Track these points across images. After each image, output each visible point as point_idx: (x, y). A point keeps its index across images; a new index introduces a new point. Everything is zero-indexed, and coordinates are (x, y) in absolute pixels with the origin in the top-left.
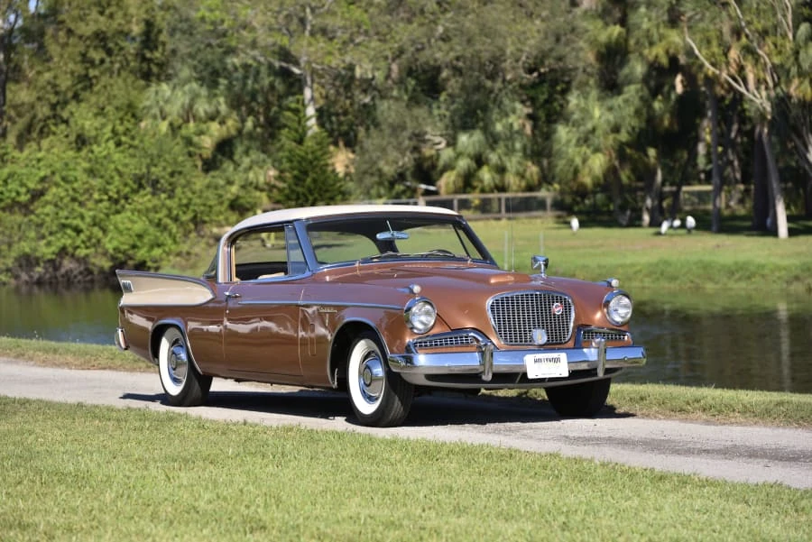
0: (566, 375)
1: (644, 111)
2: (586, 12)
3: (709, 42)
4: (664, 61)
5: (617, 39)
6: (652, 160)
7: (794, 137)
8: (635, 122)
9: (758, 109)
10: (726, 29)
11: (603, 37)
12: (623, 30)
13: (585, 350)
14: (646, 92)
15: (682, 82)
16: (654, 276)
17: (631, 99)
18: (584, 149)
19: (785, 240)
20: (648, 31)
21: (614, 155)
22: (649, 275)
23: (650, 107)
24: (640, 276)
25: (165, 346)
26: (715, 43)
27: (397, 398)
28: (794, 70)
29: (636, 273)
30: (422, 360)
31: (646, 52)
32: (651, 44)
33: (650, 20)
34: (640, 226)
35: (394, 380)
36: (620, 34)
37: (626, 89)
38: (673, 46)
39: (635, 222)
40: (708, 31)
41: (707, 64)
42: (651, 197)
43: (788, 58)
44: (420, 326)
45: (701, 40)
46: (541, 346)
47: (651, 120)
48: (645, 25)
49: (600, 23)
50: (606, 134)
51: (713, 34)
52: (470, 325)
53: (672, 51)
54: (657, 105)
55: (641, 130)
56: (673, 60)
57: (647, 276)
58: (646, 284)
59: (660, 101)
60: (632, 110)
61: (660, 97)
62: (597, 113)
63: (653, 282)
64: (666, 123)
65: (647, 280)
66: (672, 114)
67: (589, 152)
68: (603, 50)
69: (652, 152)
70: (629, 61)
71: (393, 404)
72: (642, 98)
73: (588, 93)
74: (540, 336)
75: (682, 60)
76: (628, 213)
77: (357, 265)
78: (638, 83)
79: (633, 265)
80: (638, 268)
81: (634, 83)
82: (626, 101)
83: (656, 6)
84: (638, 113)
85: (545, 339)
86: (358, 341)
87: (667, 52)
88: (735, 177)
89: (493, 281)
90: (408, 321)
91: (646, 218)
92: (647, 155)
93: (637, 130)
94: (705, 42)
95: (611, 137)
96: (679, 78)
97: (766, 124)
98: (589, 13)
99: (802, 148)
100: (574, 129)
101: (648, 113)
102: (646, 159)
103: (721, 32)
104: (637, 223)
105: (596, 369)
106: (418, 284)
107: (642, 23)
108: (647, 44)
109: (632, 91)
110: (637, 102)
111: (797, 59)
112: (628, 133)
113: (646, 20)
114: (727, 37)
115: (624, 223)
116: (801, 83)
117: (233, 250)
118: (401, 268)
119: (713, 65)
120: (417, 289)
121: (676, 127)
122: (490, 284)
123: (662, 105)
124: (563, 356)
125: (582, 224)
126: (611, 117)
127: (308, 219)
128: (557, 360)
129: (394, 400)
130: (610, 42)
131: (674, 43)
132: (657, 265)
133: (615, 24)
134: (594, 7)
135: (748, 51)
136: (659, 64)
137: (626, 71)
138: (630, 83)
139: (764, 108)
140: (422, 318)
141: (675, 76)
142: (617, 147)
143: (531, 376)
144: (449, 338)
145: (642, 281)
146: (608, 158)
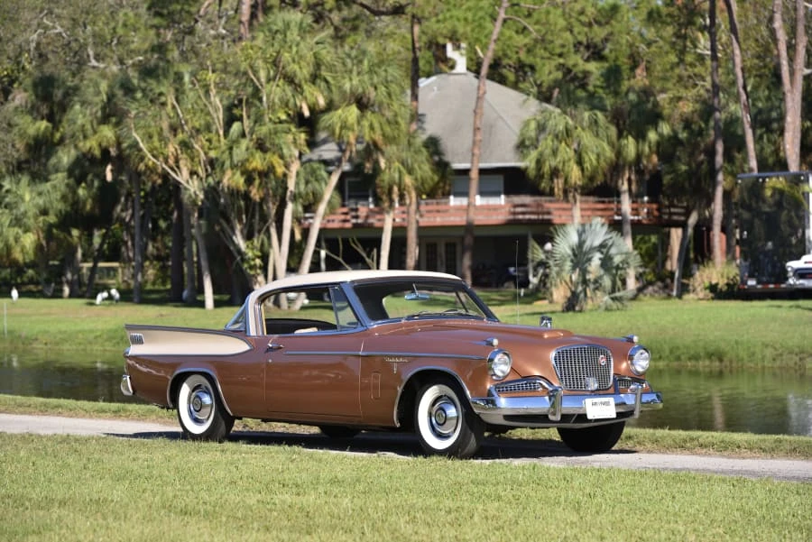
0: (614, 416)
1: (70, 196)
2: (16, 108)
3: (151, 137)
4: (97, 152)
5: (44, 132)
6: (76, 240)
7: (222, 221)
8: (60, 206)
9: (190, 196)
10: (165, 125)
11: (32, 131)
12: (50, 125)
13: (622, 395)
14: (72, 181)
15: (112, 171)
16: (114, 341)
17: (58, 185)
18: (16, 229)
19: (211, 311)
20: (83, 126)
21: (41, 235)
22: (110, 339)
23: (75, 193)
24: (100, 340)
25: (185, 391)
26: (156, 138)
27: (473, 436)
28: (228, 163)
29: (96, 337)
30: (503, 402)
31: (81, 144)
32: (85, 137)
33: (84, 116)
34: (61, 297)
35: (471, 419)
36: (47, 127)
37: (53, 177)
38: (105, 140)
39: (57, 294)
40: (150, 127)
41: (149, 155)
42: (71, 271)
43: (223, 152)
44: (500, 374)
45: (144, 134)
46: (592, 391)
47: (76, 203)
48: (80, 122)
49: (29, 118)
50: (36, 217)
51: (153, 130)
52: (537, 373)
53: (104, 144)
54: (81, 192)
55: (67, 212)
56: (105, 152)
57: (107, 340)
58: (108, 348)
59: (84, 188)
60: (58, 195)
61: (83, 185)
62: (27, 197)
63: (114, 346)
64: (88, 207)
65: (107, 343)
66: (93, 199)
67: (20, 231)
68: (32, 142)
69: (75, 232)
70: (56, 152)
71: (469, 440)
72: (68, 185)
73: (19, 180)
74: (593, 384)
75: (113, 152)
76: (53, 285)
77: (403, 321)
78: (64, 171)
79: (91, 331)
80: (98, 334)
81: (61, 172)
82: (54, 187)
83: (90, 104)
84: (64, 198)
85: (596, 385)
86: (430, 387)
87: (100, 145)
88: (128, 256)
89: (546, 336)
90: (491, 369)
91: (67, 290)
92: (70, 234)
93: (63, 212)
94: (147, 136)
95: (41, 218)
96: (109, 167)
97: (196, 208)
98: (20, 109)
99: (229, 230)
100: (7, 211)
101: (73, 197)
102: (70, 239)
103: (161, 129)
104: (59, 294)
105: (633, 411)
106: (497, 338)
107: (77, 118)
108: (81, 137)
109: (59, 179)
110: (63, 188)
111: (231, 154)
112: (56, 216)
113: (81, 116)
114: (166, 133)
115: (49, 294)
116: (234, 174)
117: (262, 307)
118: (443, 324)
119: (154, 156)
120: (496, 342)
121: (97, 211)
122: (544, 339)
123: (86, 192)
124: (611, 400)
125: (21, 295)
126: (41, 201)
127: (353, 282)
128: (607, 404)
129: (470, 437)
130: (38, 136)
131: (106, 136)
132: (116, 331)
133: (42, 119)
134: (24, 104)
135: (185, 145)
136: (93, 155)
137: (53, 161)
138: (57, 171)
139: (196, 195)
140: (501, 367)
141: (106, 166)
142: (45, 228)
143: (589, 417)
144: (521, 383)
145: (103, 346)
146: (36, 237)
